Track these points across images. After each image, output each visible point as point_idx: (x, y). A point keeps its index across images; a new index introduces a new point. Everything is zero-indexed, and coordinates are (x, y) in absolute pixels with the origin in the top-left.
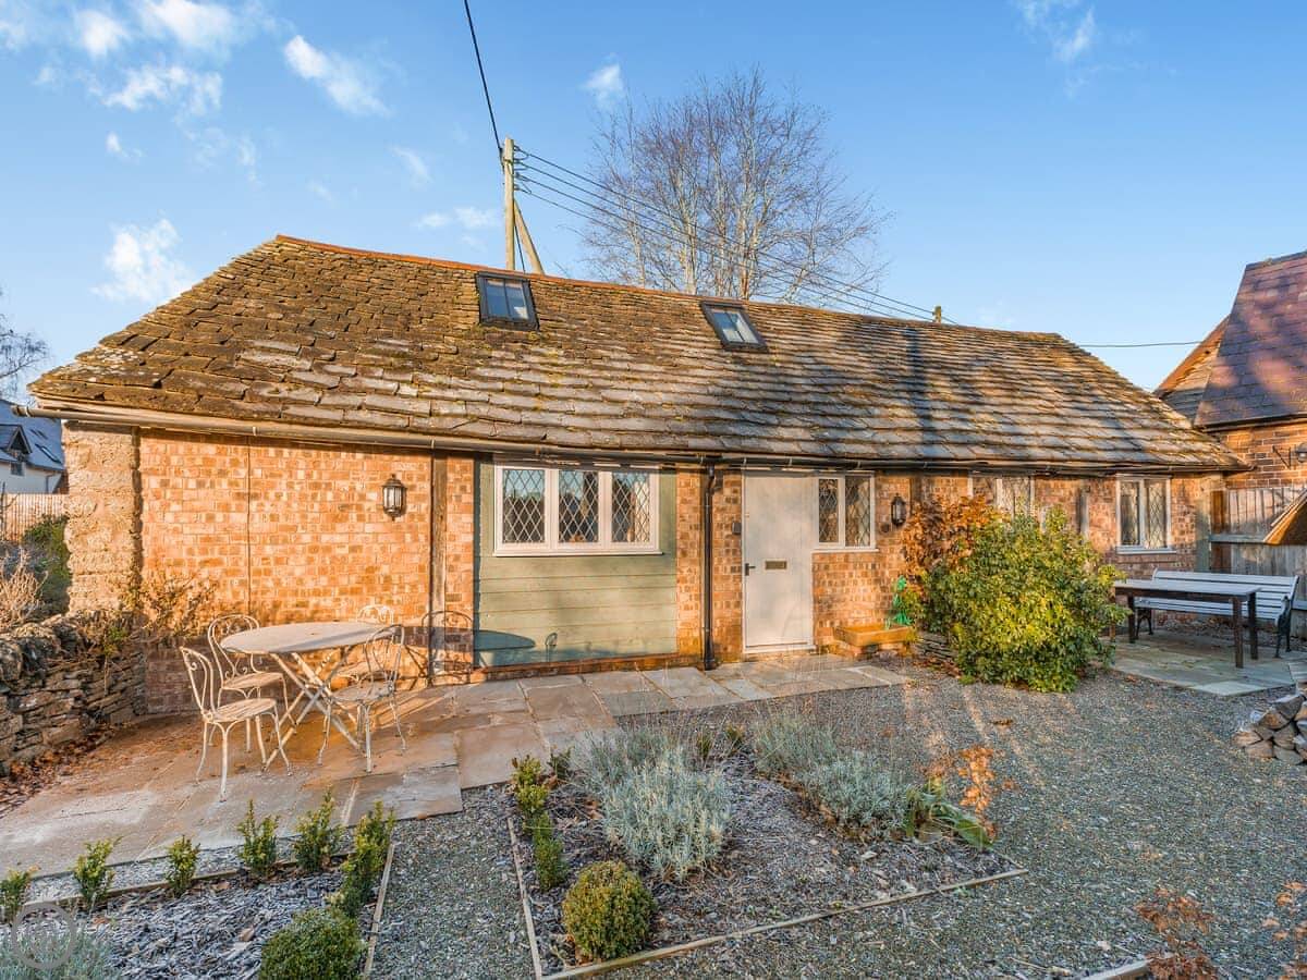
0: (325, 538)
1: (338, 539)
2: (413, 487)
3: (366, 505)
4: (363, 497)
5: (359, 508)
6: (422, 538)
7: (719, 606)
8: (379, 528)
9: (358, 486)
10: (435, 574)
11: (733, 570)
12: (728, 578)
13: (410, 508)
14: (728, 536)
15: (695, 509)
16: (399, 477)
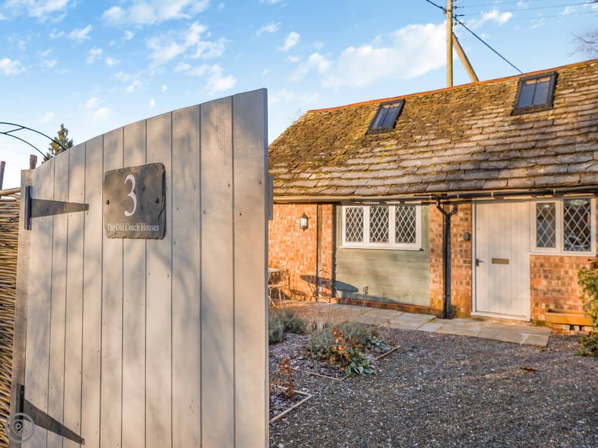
0: (284, 238)
1: (288, 238)
2: (310, 218)
3: (296, 225)
4: (295, 222)
5: (294, 226)
6: (313, 238)
7: (455, 283)
8: (300, 234)
9: (294, 218)
10: (319, 254)
11: (465, 262)
12: (461, 266)
13: (310, 226)
14: (461, 241)
15: (440, 225)
16: (306, 214)
